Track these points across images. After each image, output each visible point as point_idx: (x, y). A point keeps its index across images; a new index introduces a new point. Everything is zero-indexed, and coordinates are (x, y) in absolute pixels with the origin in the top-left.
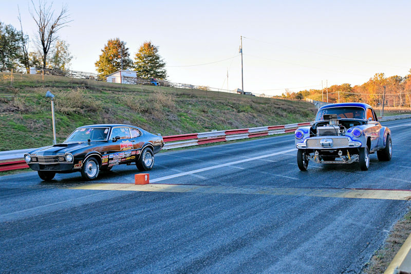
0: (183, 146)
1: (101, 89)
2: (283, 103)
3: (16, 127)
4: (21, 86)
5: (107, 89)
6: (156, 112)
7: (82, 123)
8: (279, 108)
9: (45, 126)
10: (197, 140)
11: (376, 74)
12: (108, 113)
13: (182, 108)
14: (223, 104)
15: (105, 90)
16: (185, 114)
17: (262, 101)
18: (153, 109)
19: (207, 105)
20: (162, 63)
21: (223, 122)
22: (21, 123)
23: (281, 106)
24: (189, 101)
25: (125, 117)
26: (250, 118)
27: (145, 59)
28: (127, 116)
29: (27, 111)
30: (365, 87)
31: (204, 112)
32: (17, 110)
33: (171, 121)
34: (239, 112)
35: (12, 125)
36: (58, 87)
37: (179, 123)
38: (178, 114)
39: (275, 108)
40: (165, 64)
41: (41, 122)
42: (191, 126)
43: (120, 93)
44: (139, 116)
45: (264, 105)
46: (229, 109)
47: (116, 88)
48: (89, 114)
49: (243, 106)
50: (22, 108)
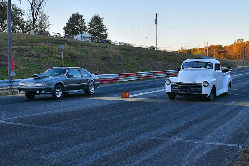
0: (130, 80)
1: (75, 44)
2: (183, 56)
3: (34, 65)
4: (30, 41)
5: (79, 44)
6: (110, 59)
7: (69, 65)
8: (181, 59)
9: (50, 66)
10: (138, 77)
11: (238, 39)
12: (83, 59)
13: (124, 57)
14: (148, 55)
15: (78, 45)
16: (127, 61)
17: (170, 54)
18: (108, 57)
19: (139, 56)
20: (105, 29)
21: (149, 67)
22: (36, 63)
23: (182, 58)
24: (128, 53)
25: (93, 62)
26: (164, 64)
27: (94, 26)
28: (94, 61)
29: (38, 57)
30: (231, 47)
31: (138, 60)
32: (33, 56)
33: (119, 65)
34: (158, 61)
35: (32, 64)
36: (51, 43)
37: (123, 66)
38: (123, 61)
39: (179, 59)
40: (107, 29)
41: (47, 63)
42: (130, 68)
43: (86, 47)
44: (101, 61)
45: (172, 57)
46: (152, 59)
47: (84, 44)
48: (72, 59)
49: (160, 57)
50: (36, 55)
